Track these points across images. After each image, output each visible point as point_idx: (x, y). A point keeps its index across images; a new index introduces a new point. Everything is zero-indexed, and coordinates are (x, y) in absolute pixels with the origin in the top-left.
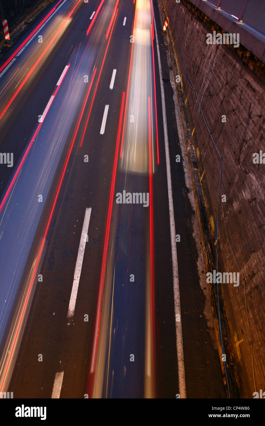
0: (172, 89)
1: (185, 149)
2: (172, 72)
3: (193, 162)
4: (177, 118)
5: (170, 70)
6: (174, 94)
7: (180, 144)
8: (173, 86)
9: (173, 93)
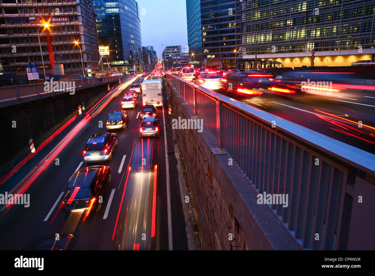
0: (176, 159)
1: (188, 214)
2: (177, 145)
3: (193, 226)
4: (180, 185)
5: (174, 144)
6: (178, 163)
7: (183, 210)
8: (177, 157)
9: (176, 163)
